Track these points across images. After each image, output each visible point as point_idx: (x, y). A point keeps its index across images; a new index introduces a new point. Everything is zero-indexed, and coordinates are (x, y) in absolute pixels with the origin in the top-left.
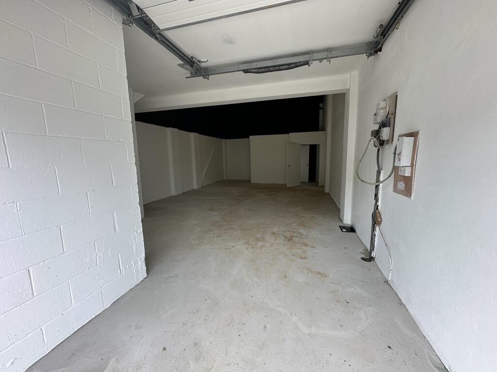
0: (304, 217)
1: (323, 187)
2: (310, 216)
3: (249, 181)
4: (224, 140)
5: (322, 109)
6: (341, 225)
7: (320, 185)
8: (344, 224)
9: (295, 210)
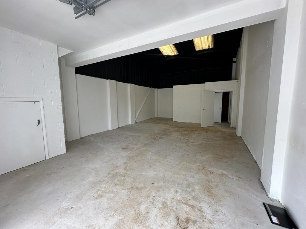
0: (211, 173)
1: (235, 129)
2: (220, 172)
3: (172, 119)
4: (156, 89)
5: (235, 62)
6: (265, 202)
7: (231, 126)
8: (270, 199)
9: (204, 158)
